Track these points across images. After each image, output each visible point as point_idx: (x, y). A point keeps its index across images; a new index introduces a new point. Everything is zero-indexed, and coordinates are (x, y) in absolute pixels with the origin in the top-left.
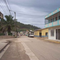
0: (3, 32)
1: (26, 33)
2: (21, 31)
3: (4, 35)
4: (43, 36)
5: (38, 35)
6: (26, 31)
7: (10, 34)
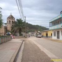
0: (15, 33)
1: (35, 34)
2: (29, 32)
3: (16, 35)
4: (49, 37)
5: (45, 35)
6: (34, 32)
7: (21, 35)
